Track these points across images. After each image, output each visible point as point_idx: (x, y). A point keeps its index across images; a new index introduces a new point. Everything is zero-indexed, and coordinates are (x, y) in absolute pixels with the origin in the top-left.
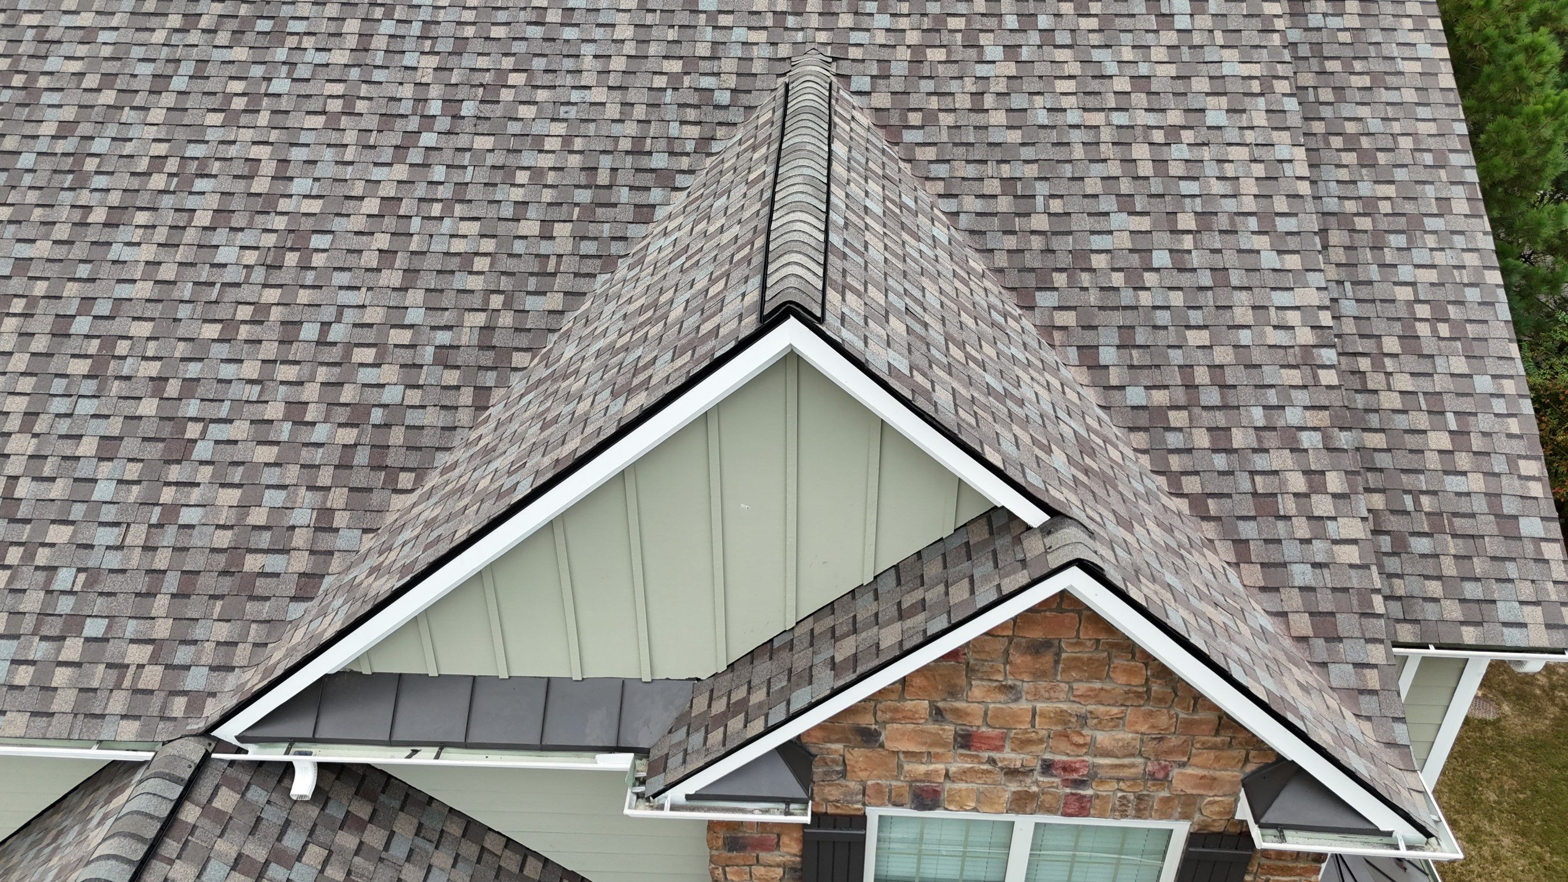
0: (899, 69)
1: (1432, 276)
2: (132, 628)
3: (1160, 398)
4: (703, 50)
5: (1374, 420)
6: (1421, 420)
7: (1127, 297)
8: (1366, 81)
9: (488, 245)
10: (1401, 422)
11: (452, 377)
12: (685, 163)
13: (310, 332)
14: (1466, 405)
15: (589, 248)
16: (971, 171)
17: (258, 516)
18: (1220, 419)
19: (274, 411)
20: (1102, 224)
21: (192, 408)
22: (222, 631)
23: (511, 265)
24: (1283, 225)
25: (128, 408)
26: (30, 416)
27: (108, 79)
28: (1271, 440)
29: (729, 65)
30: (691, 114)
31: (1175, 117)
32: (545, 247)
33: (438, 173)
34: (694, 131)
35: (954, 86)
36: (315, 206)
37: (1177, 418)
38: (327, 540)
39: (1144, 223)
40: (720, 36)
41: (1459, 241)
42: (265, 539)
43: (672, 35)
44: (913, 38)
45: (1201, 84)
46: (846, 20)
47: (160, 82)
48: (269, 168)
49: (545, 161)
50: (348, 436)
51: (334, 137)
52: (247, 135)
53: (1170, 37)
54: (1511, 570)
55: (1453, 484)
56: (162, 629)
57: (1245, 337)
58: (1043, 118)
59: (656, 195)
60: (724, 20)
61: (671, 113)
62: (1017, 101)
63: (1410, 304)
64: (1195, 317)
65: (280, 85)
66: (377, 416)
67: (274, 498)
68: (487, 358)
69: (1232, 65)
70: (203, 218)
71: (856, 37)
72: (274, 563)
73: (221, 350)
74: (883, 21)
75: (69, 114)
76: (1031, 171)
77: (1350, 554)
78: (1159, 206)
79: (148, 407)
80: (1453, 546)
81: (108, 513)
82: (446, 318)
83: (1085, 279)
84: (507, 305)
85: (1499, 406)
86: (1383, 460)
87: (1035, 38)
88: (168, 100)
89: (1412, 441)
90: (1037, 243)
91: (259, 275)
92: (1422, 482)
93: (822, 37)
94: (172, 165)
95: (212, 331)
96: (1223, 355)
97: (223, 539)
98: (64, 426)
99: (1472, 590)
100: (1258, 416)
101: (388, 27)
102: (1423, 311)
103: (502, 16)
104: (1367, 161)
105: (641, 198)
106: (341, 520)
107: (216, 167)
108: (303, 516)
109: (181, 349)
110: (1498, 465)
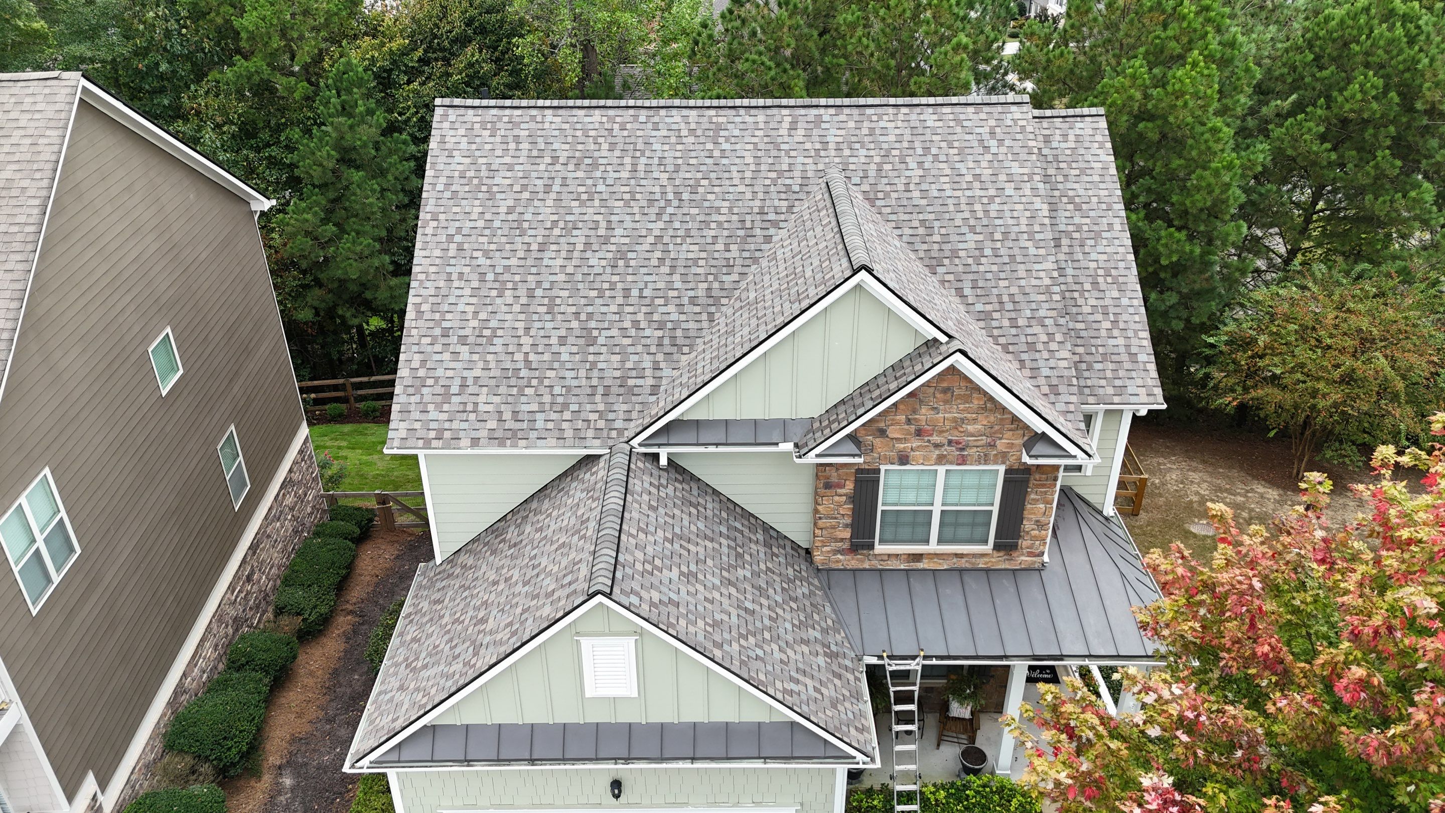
0: (872, 173)
1: (1105, 257)
2: (589, 407)
3: (989, 308)
4: (785, 167)
5: (1080, 318)
6: (1099, 317)
7: (974, 268)
8: (1077, 172)
9: (703, 255)
10: (1091, 318)
11: (697, 309)
12: (783, 217)
13: (635, 293)
14: (1118, 310)
15: (746, 254)
16: (906, 217)
17: (629, 365)
19: (627, 324)
20: (962, 238)
21: (593, 324)
22: (625, 407)
23: (714, 263)
24: (1038, 236)
25: (567, 325)
26: (527, 329)
27: (524, 187)
28: (1033, 322)
29: (797, 174)
30: (783, 196)
31: (992, 192)
32: (727, 255)
33: (677, 225)
34: (785, 203)
35: (896, 181)
36: (627, 240)
37: (996, 315)
38: (658, 374)
39: (980, 238)
40: (791, 161)
41: (1117, 242)
42: (634, 373)
43: (770, 161)
44: (877, 159)
45: (1002, 177)
46: (847, 152)
47: (548, 188)
48: (603, 224)
49: (722, 218)
50: (660, 333)
51: (629, 210)
52: (590, 210)
53: (989, 157)
54: (1134, 374)
55: (1112, 342)
56: (601, 407)
58: (936, 194)
59: (772, 231)
60: (793, 153)
61: (774, 195)
62: (924, 187)
63: (1095, 269)
64: (1002, 275)
65: (601, 188)
66: (669, 325)
67: (635, 358)
68: (711, 301)
69: (1016, 169)
70: (580, 247)
71: (851, 160)
72: (639, 382)
73: (599, 301)
74: (863, 152)
75: (511, 203)
76: (932, 216)
77: (1064, 364)
78: (985, 230)
79: (575, 324)
80: (1111, 366)
81: (569, 366)
82: (691, 286)
83: (957, 261)
84: (716, 279)
85: (1131, 310)
86: (1083, 334)
87: (930, 158)
88: (553, 196)
89: (1095, 326)
90: (936, 247)
91: (609, 270)
92: (1099, 341)
93: (837, 160)
94: (561, 224)
95: (594, 293)
97: (618, 374)
98: (542, 333)
99: (1118, 383)
101: (643, 160)
102: (1101, 272)
103: (693, 154)
104: (1078, 209)
105: (766, 233)
106: (662, 365)
107: (580, 225)
108: (647, 364)
109: (583, 301)
110: (1130, 334)
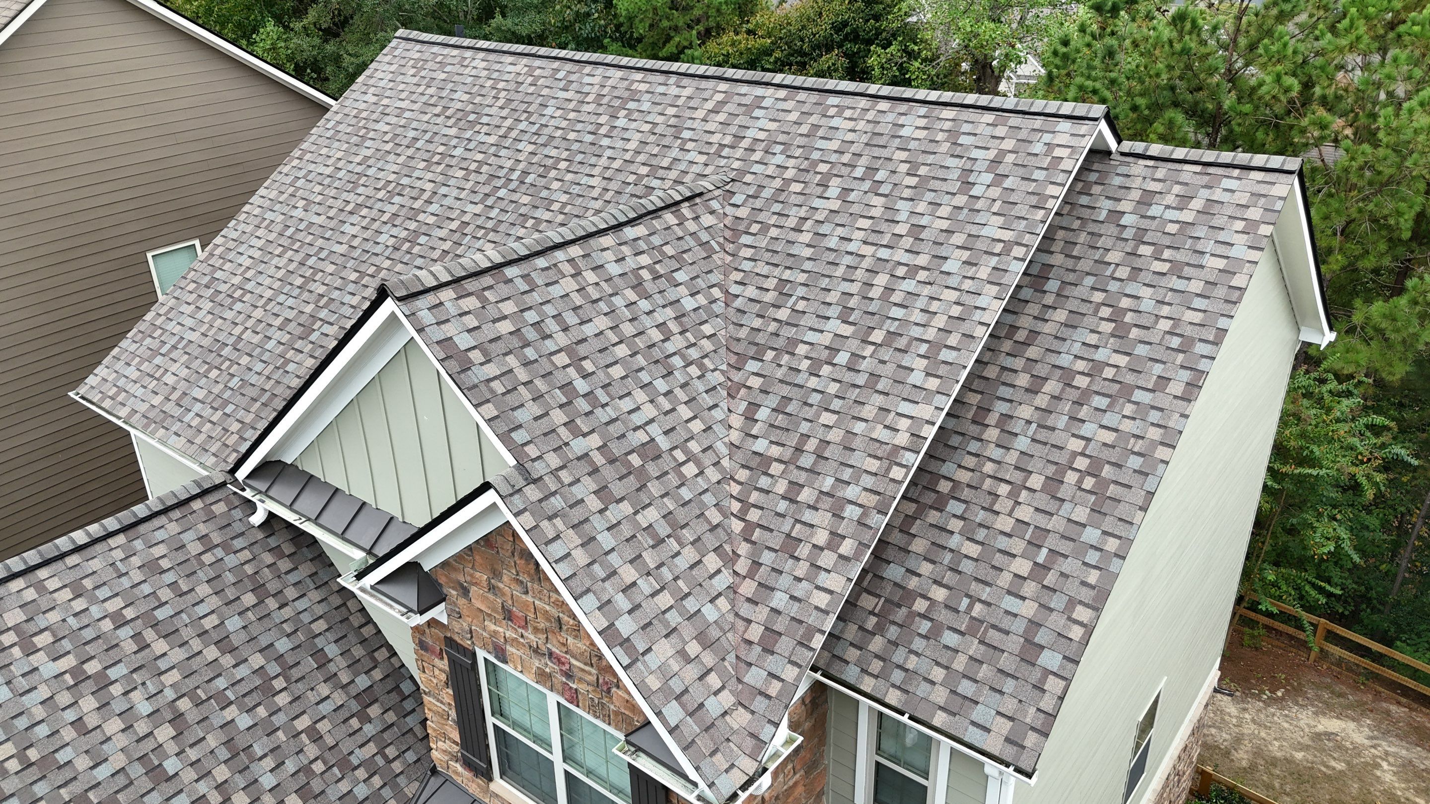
0: (767, 193)
1: (1109, 437)
2: (241, 414)
3: (775, 451)
4: (666, 162)
5: (981, 534)
6: (1017, 546)
7: (802, 378)
8: (1164, 267)
10: (1002, 543)
14: (1064, 547)
16: (765, 270)
18: (802, 478)
20: (820, 325)
21: (324, 313)
24: (946, 355)
25: (303, 307)
27: (395, 137)
28: (827, 502)
29: (673, 175)
31: (922, 260)
33: (493, 213)
35: (793, 211)
36: (432, 220)
37: (776, 469)
39: (847, 330)
40: (680, 155)
41: (1154, 416)
43: (656, 150)
44: (790, 174)
45: (959, 239)
46: (757, 156)
47: (413, 142)
48: (427, 195)
49: (546, 216)
51: (462, 184)
52: (429, 176)
53: (960, 200)
54: (1009, 685)
55: (1010, 603)
57: (859, 427)
58: (834, 243)
60: (689, 145)
61: (625, 199)
62: (825, 228)
63: (1075, 454)
64: (836, 404)
65: (458, 151)
69: (993, 228)
70: (386, 217)
71: (756, 168)
73: (351, 287)
74: (779, 159)
75: (370, 153)
76: (802, 278)
77: (821, 600)
78: (865, 320)
79: (310, 308)
80: (974, 648)
81: (266, 356)
83: (785, 359)
85: (1093, 557)
86: (967, 567)
87: (867, 186)
88: (411, 152)
89: (998, 560)
90: (773, 327)
91: (388, 252)
92: (985, 593)
93: (736, 164)
94: (391, 187)
95: (354, 276)
96: (835, 436)
98: (277, 309)
99: (966, 688)
100: (828, 483)
101: (523, 125)
102: (1082, 463)
103: (579, 127)
104: (1120, 333)
107: (407, 191)
109: (338, 283)
110: (1057, 602)
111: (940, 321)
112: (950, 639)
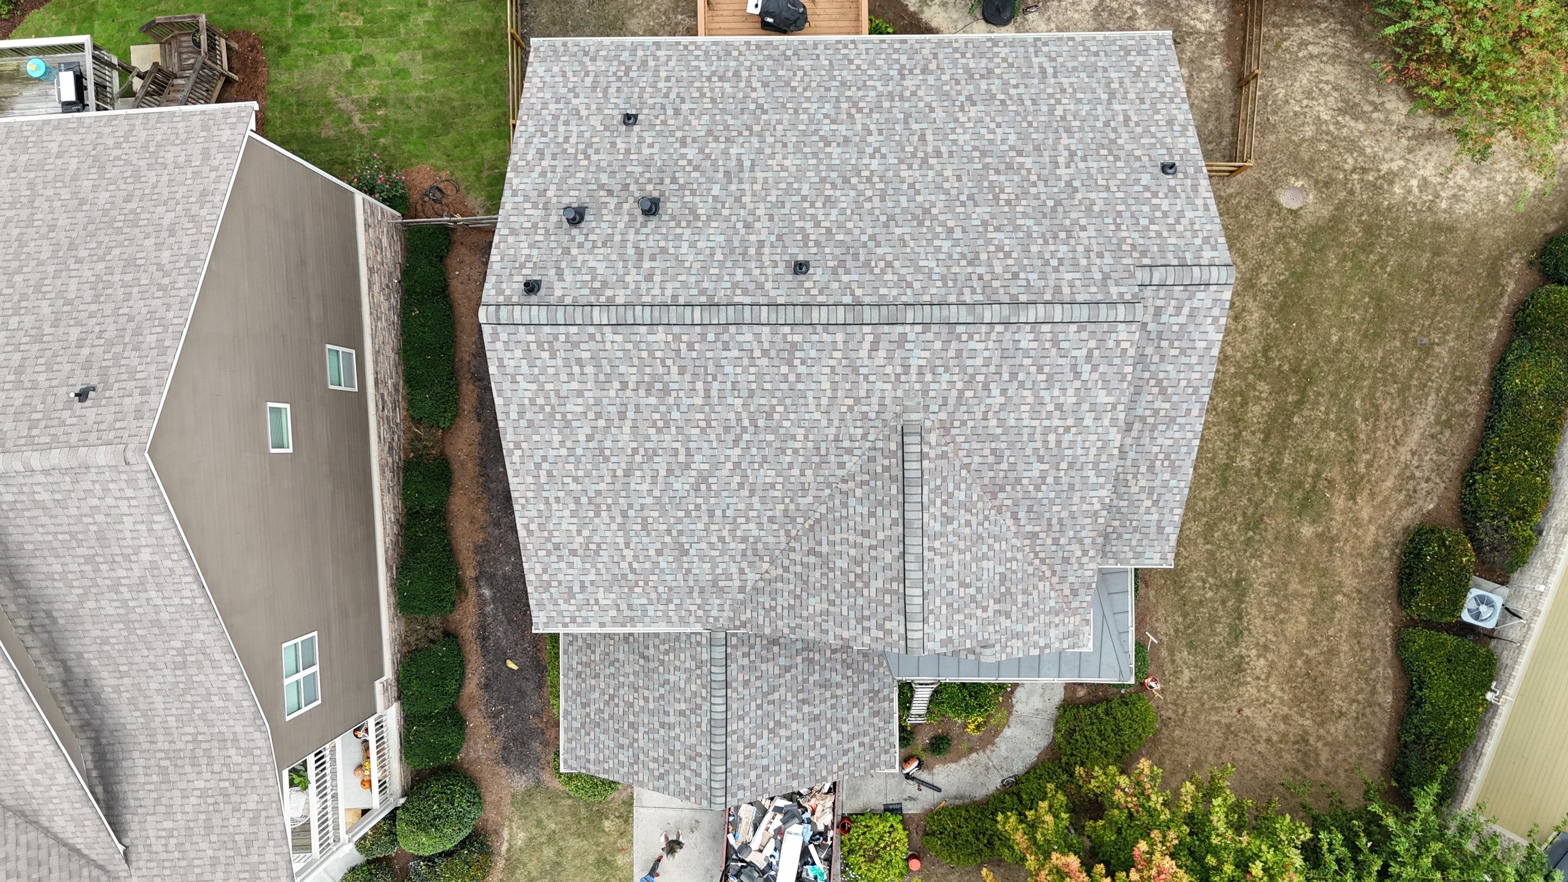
0: (952, 401)
1: (1170, 442)
2: (688, 601)
3: (1037, 529)
4: (862, 393)
6: (1143, 496)
7: (1033, 494)
9: (780, 480)
10: (1136, 497)
11: (775, 527)
12: (857, 444)
13: (718, 513)
14: (1163, 491)
15: (820, 479)
16: (979, 446)
17: (719, 571)
18: (1057, 535)
19: (714, 539)
20: (1029, 467)
21: (684, 539)
22: (718, 602)
23: (791, 486)
25: (660, 539)
26: (627, 545)
27: (598, 416)
29: (875, 400)
30: (859, 423)
31: (1070, 422)
32: (803, 479)
34: (860, 431)
35: (976, 409)
36: (707, 466)
37: (1042, 535)
38: (743, 577)
39: (1046, 467)
40: (870, 386)
41: (1188, 427)
42: (723, 577)
43: (848, 386)
44: (959, 385)
45: (1085, 407)
46: (929, 377)
47: (622, 416)
48: (682, 451)
49: (798, 445)
50: (743, 546)
51: (706, 437)
52: (668, 438)
53: (1077, 384)
54: (1156, 543)
55: (1147, 517)
56: (699, 601)
57: (1074, 508)
58: (1013, 423)
59: (846, 458)
60: (872, 378)
61: (850, 423)
62: (1003, 415)
64: (1058, 501)
65: (675, 415)
66: (751, 540)
67: (724, 566)
68: (787, 520)
69: (1103, 398)
70: (663, 473)
71: (933, 386)
72: (728, 583)
73: (687, 520)
74: (946, 377)
75: (588, 431)
76: (1004, 445)
78: (1054, 460)
79: (668, 539)
80: (1138, 536)
81: (668, 571)
82: (770, 506)
83: (1019, 487)
84: (792, 501)
85: (1175, 491)
86: (1124, 510)
87: (1015, 384)
88: (628, 423)
89: (1137, 503)
90: (1002, 474)
91: (692, 493)
92: (1136, 517)
93: (917, 386)
94: (642, 451)
95: (681, 514)
96: (1064, 514)
97: (709, 577)
98: (640, 546)
99: (1139, 549)
100: (1071, 534)
101: (716, 385)
102: (1161, 456)
103: (767, 378)
105: (839, 459)
106: (747, 571)
107: (660, 452)
108: (734, 569)
109: (672, 521)
110: (1166, 511)
111: (1093, 451)
112: (1126, 536)
